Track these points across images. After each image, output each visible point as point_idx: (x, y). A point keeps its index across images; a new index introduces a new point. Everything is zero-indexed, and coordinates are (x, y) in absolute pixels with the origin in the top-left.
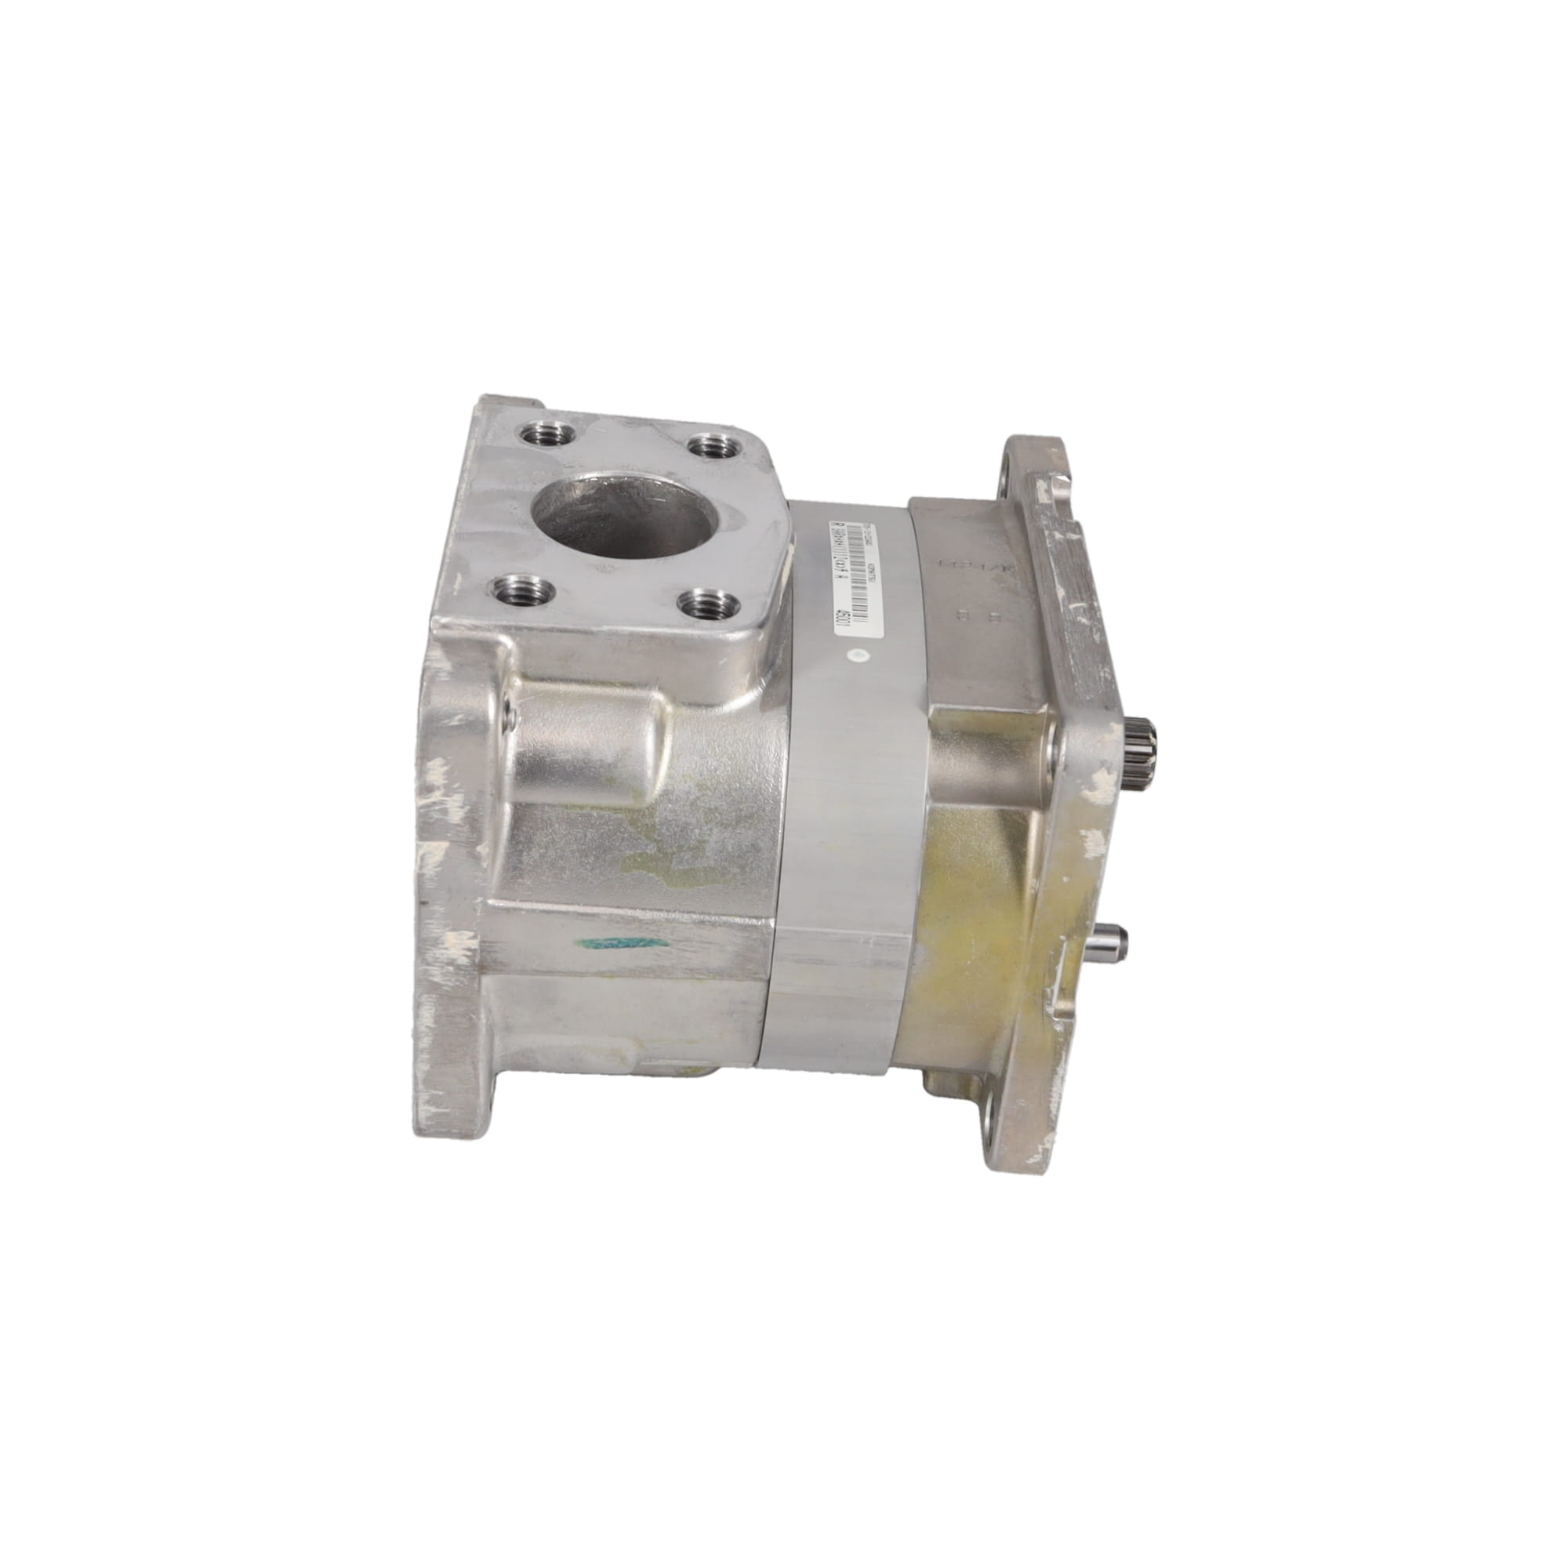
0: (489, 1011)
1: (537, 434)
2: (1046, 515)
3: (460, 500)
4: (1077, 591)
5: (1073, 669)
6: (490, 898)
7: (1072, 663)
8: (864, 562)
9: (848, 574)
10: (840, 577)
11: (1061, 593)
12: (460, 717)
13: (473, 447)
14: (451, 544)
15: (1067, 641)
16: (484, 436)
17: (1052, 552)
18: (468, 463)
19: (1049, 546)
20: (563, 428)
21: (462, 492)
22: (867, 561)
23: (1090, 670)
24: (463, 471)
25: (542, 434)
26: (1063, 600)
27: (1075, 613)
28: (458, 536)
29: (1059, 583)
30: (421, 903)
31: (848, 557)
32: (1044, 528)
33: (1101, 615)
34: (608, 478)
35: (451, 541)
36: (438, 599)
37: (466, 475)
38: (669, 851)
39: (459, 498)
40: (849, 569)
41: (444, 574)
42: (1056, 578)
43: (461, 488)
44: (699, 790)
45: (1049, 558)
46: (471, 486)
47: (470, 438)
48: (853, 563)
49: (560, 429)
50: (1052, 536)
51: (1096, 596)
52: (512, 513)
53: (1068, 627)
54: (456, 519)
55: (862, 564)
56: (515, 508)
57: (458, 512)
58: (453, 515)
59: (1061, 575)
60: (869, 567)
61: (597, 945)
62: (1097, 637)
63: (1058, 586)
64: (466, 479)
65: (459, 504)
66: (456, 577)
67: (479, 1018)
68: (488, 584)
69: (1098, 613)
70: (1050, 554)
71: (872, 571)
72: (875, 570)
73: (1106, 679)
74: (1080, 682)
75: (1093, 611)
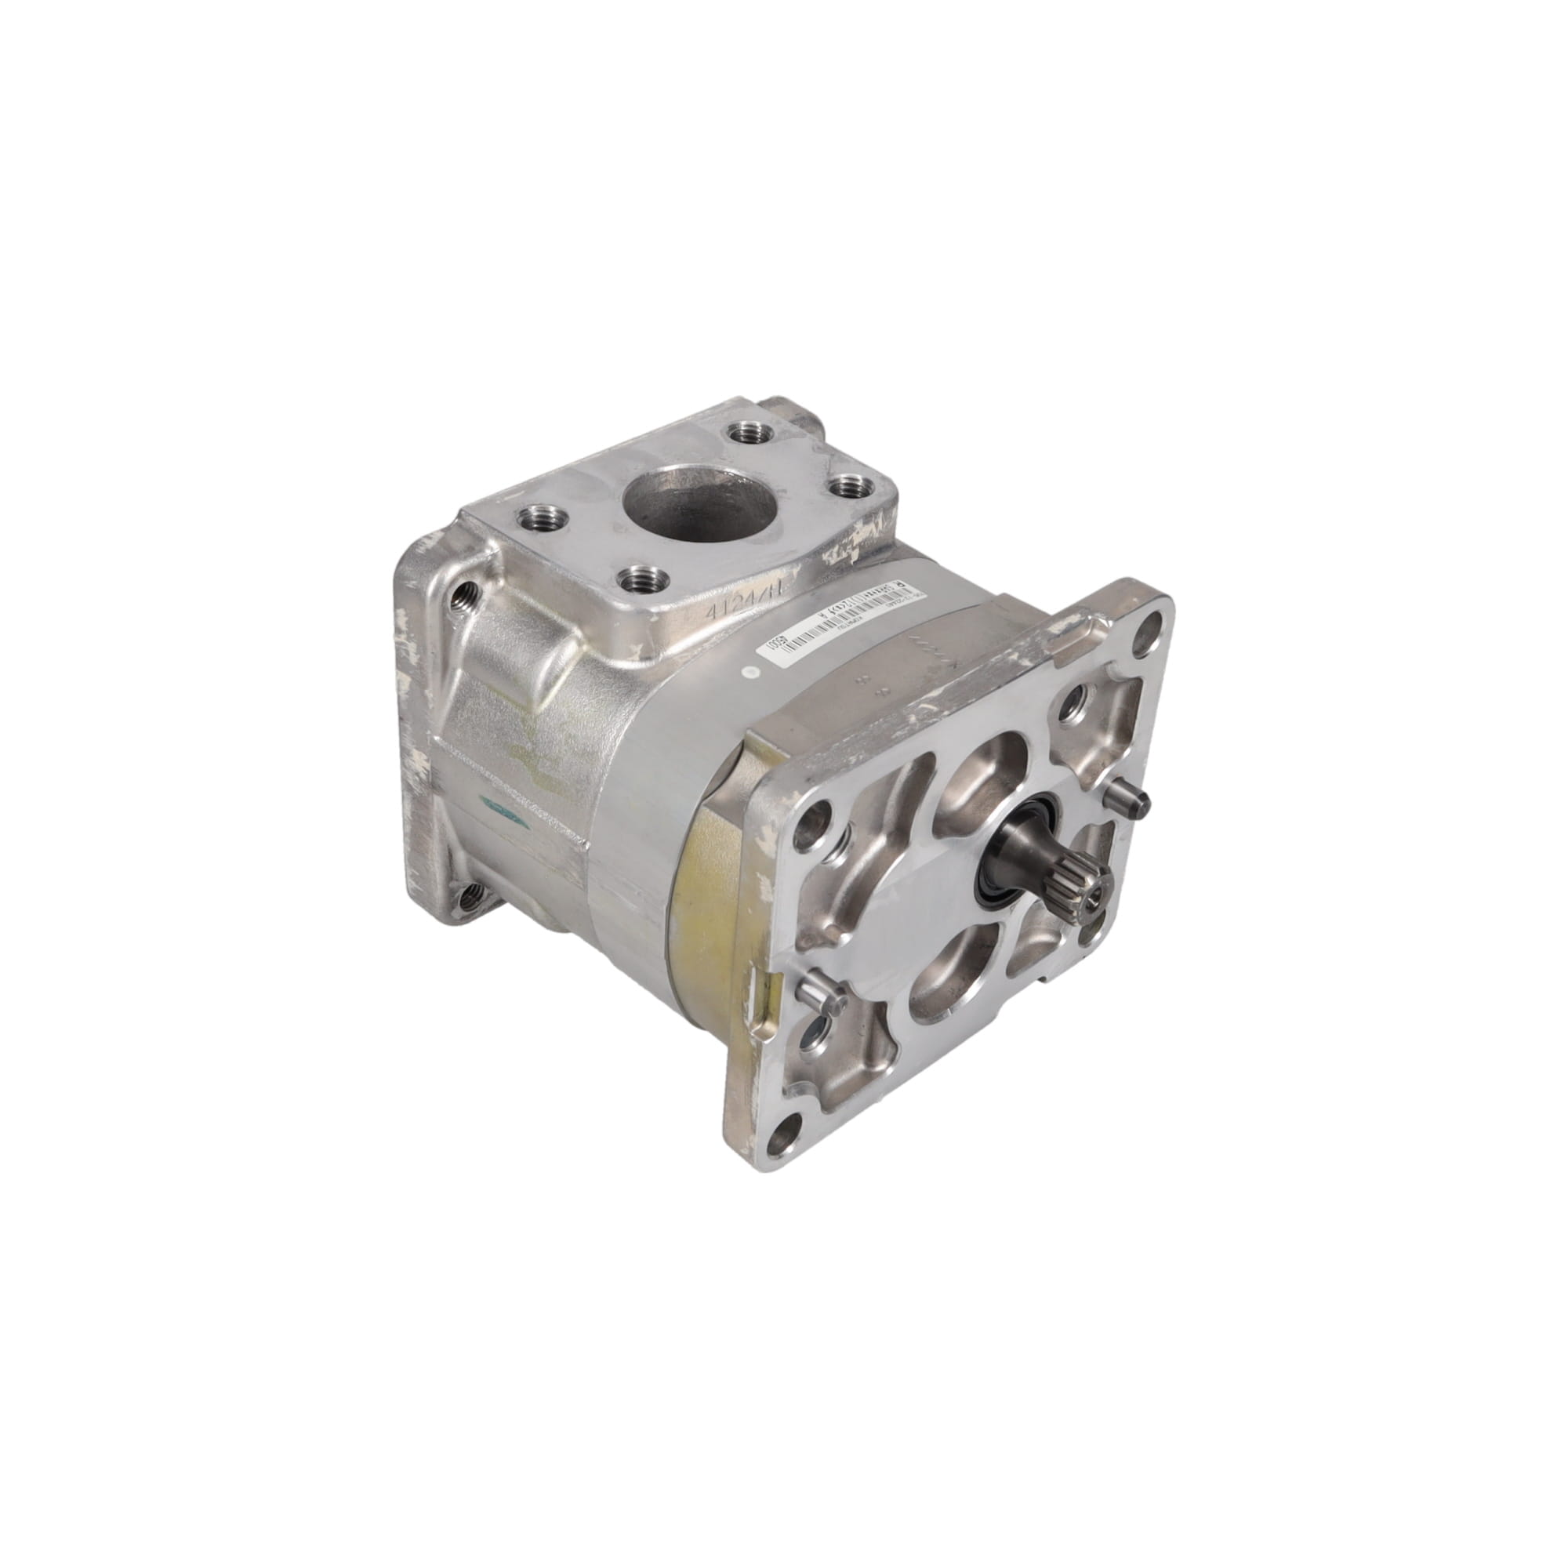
0: (440, 820)
1: (742, 432)
6: (436, 735)
12: (414, 582)
20: (763, 426)
25: (746, 431)
30: (401, 719)
34: (741, 478)
38: (539, 754)
44: (569, 717)
49: (760, 428)
61: (488, 803)
67: (433, 826)
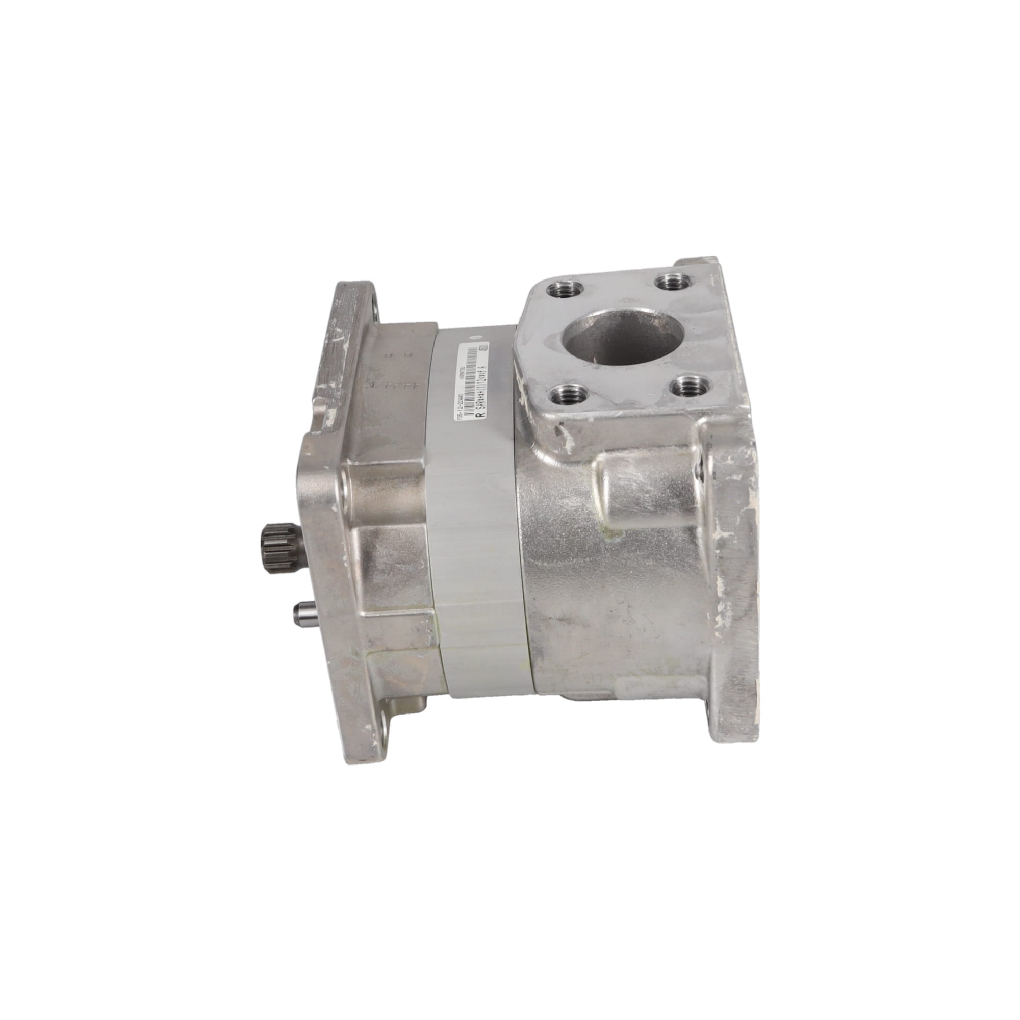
2: (336, 399)
3: (731, 329)
4: (335, 349)
5: (356, 303)
7: (355, 306)
8: (466, 379)
9: (477, 369)
10: (483, 367)
11: (346, 346)
13: (738, 367)
14: (725, 301)
15: (353, 317)
16: (733, 376)
17: (342, 373)
18: (736, 356)
19: (342, 377)
21: (732, 335)
22: (464, 380)
23: (346, 303)
24: (737, 349)
26: (346, 342)
27: (342, 334)
28: (724, 306)
29: (345, 352)
31: (476, 382)
32: (340, 389)
33: (326, 334)
35: (727, 303)
36: (720, 270)
37: (734, 347)
39: (732, 330)
40: (476, 372)
41: (722, 284)
42: (346, 355)
43: (733, 338)
45: (345, 369)
46: (728, 339)
47: (742, 374)
48: (473, 377)
50: (337, 384)
51: (324, 346)
52: (695, 325)
53: (350, 325)
54: (729, 318)
55: (467, 378)
56: (694, 329)
57: (729, 322)
58: (731, 318)
59: (342, 357)
60: (463, 376)
62: (335, 320)
63: (346, 350)
64: (733, 344)
65: (730, 326)
66: (714, 283)
68: (695, 282)
69: (327, 336)
70: (343, 371)
71: (461, 374)
72: (459, 373)
73: (339, 300)
74: (355, 296)
75: (330, 334)
